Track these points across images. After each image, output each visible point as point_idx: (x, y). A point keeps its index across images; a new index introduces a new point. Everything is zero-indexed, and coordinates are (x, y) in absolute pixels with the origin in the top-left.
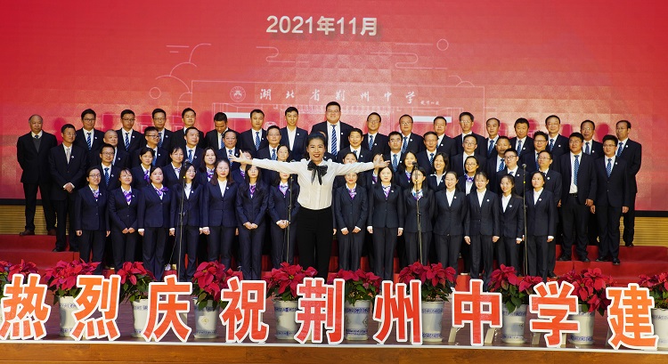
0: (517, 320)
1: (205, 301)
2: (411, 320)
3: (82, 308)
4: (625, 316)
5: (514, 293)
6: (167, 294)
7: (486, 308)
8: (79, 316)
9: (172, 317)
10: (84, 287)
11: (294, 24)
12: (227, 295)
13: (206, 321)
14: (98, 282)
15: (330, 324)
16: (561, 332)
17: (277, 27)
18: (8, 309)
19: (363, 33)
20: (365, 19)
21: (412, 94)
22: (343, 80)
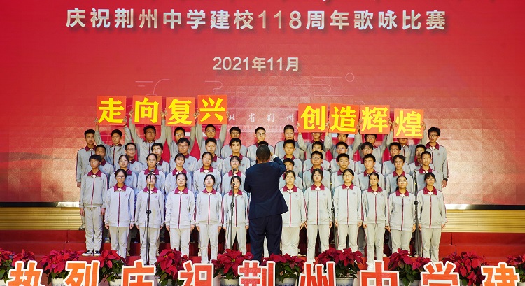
1: (166, 280)
5: (408, 271)
6: (136, 275)
7: (387, 283)
10: (71, 270)
11: (234, 64)
12: (183, 275)
14: (83, 266)
17: (221, 66)
19: (288, 69)
20: (289, 59)
22: (273, 106)
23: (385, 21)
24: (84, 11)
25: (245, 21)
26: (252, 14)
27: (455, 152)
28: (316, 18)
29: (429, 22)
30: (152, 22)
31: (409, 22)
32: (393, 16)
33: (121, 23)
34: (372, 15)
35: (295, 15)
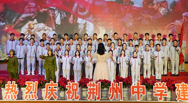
0: (150, 93)
1: (61, 88)
2: (120, 93)
3: (27, 91)
4: (181, 92)
5: (149, 86)
6: (51, 87)
7: (141, 90)
8: (26, 93)
9: (52, 93)
10: (27, 85)
12: (67, 87)
13: (62, 94)
14: (31, 84)
16: (163, 96)
18: (7, 91)
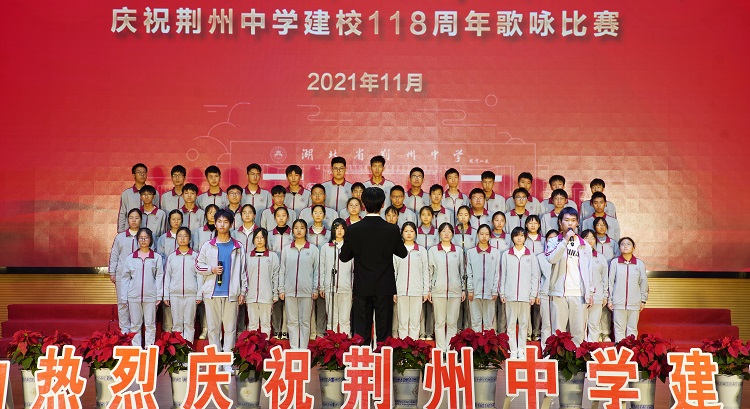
0: (574, 388)
1: (247, 371)
2: (463, 389)
3: (119, 380)
4: (688, 382)
5: (570, 360)
6: (207, 365)
7: (541, 376)
8: (116, 389)
9: (212, 389)
10: (120, 358)
11: (336, 81)
12: (270, 365)
13: (248, 392)
14: (136, 353)
15: (378, 395)
16: (621, 400)
17: (318, 84)
18: (42, 383)
19: (408, 89)
20: (410, 75)
21: (460, 152)
22: (388, 139)
23: (539, 25)
24: (134, 11)
25: (350, 25)
26: (360, 15)
27: (632, 201)
28: (446, 21)
29: (598, 27)
30: (227, 26)
31: (570, 26)
32: (549, 18)
33: (184, 27)
34: (520, 16)
35: (418, 16)
